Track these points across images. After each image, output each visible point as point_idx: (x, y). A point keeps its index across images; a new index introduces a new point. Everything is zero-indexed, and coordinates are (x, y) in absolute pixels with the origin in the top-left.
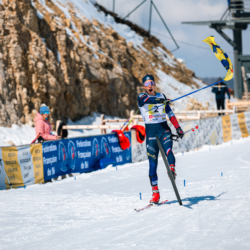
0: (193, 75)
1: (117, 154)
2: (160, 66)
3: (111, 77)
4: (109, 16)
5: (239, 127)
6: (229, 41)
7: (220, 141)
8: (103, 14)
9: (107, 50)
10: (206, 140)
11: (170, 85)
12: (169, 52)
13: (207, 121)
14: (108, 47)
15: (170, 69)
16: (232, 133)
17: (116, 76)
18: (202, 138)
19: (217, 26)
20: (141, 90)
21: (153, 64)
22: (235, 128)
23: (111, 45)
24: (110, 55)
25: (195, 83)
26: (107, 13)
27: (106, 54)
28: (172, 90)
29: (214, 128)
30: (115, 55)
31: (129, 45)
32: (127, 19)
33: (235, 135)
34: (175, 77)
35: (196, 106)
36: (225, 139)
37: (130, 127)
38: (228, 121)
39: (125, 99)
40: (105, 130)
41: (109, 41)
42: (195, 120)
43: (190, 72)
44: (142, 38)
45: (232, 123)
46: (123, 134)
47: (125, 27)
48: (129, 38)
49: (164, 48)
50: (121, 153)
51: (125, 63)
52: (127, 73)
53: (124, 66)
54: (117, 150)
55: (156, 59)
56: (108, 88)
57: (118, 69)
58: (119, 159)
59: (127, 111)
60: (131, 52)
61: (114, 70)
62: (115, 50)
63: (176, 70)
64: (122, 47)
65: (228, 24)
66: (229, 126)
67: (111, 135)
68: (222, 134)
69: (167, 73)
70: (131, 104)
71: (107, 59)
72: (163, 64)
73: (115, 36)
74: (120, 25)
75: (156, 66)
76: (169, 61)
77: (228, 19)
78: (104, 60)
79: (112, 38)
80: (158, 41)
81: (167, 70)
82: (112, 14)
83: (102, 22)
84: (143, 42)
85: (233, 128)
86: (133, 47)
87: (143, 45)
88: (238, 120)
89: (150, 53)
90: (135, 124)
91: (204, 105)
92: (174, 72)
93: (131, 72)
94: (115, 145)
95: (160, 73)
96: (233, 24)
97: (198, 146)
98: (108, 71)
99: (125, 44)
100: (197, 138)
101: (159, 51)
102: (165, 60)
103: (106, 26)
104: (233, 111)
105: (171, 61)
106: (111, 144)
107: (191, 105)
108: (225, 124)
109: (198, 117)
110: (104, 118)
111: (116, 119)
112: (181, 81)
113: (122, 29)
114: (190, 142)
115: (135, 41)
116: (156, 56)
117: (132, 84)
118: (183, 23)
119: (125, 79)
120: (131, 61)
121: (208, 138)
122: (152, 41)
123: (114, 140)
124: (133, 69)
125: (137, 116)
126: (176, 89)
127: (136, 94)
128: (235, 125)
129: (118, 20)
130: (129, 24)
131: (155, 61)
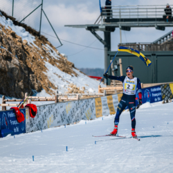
0: (73, 66)
1: (15, 126)
2: (48, 59)
3: (10, 67)
4: (9, 20)
5: (107, 106)
6: (101, 40)
7: (93, 117)
8: (4, 18)
9: (7, 46)
10: (83, 116)
11: (55, 73)
12: (55, 48)
13: (84, 101)
14: (8, 43)
15: (55, 61)
16: (103, 111)
17: (14, 66)
18: (80, 114)
19: (92, 29)
20: (33, 77)
21: (43, 57)
22: (105, 107)
23: (10, 42)
24: (10, 49)
25: (74, 72)
26: (7, 17)
27: (7, 49)
28: (57, 77)
29: (89, 106)
30: (14, 50)
31: (24, 42)
32: (23, 22)
33: (105, 113)
34: (59, 67)
35: (75, 90)
36: (97, 115)
37: (25, 105)
38: (99, 102)
39: (20, 84)
40: (5, 107)
41: (9, 39)
42: (74, 101)
43: (71, 64)
44: (34, 37)
45: (102, 103)
46: (20, 110)
47: (21, 28)
48: (24, 37)
49: (51, 45)
50: (17, 125)
51: (21, 56)
52: (22, 63)
53: (20, 58)
54: (15, 123)
55: (44, 53)
56: (8, 75)
57: (16, 60)
58: (17, 129)
59: (22, 93)
60: (26, 48)
61: (12, 61)
62: (13, 46)
63: (60, 62)
64: (18, 44)
65: (100, 27)
66: (100, 106)
67: (9, 111)
68: (95, 111)
69: (53, 65)
70: (25, 87)
71: (7, 53)
72: (50, 57)
73: (14, 35)
74: (17, 27)
75: (45, 58)
76: (54, 55)
77: (100, 23)
78: (5, 54)
79: (11, 37)
80: (46, 40)
81: (53, 62)
82: (11, 18)
83: (3, 24)
84: (35, 40)
85: (103, 107)
86: (27, 44)
87: (35, 42)
88: (107, 101)
89: (40, 49)
90: (28, 103)
91: (81, 90)
92: (58, 64)
93: (26, 63)
94: (13, 119)
95: (47, 64)
96: (104, 27)
97: (77, 121)
98: (8, 62)
99: (21, 42)
100: (76, 114)
101: (47, 47)
102: (52, 54)
103: (7, 27)
104: (103, 94)
105: (56, 55)
106: (9, 119)
107: (71, 89)
108: (98, 104)
109: (77, 99)
110: (4, 98)
111: (13, 99)
112: (63, 71)
113: (18, 30)
114: (71, 118)
115: (28, 39)
116: (45, 51)
117: (26, 72)
118: (65, 26)
119: (21, 68)
120: (25, 55)
121: (84, 114)
122: (41, 39)
123: (12, 115)
124: (27, 60)
125: (30, 97)
126: (60, 77)
127: (29, 80)
128: (105, 105)
129: (16, 23)
130: (24, 26)
131: (43, 55)
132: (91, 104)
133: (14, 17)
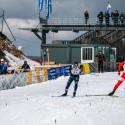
2: (6, 49)
5: (36, 78)
10: (19, 84)
18: (16, 83)
21: (2, 47)
29: (23, 78)
34: (12, 53)
38: (31, 75)
45: (33, 76)
65: (39, 30)
66: (31, 77)
69: (9, 52)
77: (40, 28)
85: (33, 78)
88: (36, 75)
96: (42, 30)
100: (14, 83)
104: (34, 70)
105: (11, 46)
108: (29, 76)
112: (15, 56)
114: (9, 85)
126: (12, 59)
132: (24, 76)
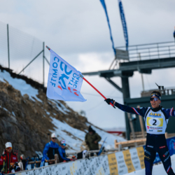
2: (55, 114)
4: (5, 71)
5: (124, 163)
11: (64, 131)
15: (64, 116)
16: (119, 169)
19: (107, 75)
21: (48, 113)
29: (101, 165)
32: (22, 74)
33: (121, 171)
38: (114, 159)
43: (83, 118)
44: (37, 90)
45: (118, 160)
47: (21, 81)
55: (50, 108)
62: (8, 101)
63: (70, 117)
64: (16, 99)
65: (115, 73)
66: (115, 163)
68: (109, 171)
69: (62, 121)
72: (58, 112)
73: (10, 89)
74: (16, 80)
75: (52, 114)
76: (62, 110)
77: (116, 68)
79: (6, 91)
81: (62, 118)
84: (38, 94)
85: (119, 165)
86: (28, 98)
87: (38, 96)
88: (124, 157)
92: (67, 119)
93: (26, 121)
95: (55, 122)
96: (120, 72)
101: (54, 101)
102: (60, 109)
104: (119, 149)
105: (65, 109)
107: (85, 147)
108: (111, 162)
112: (75, 127)
116: (51, 106)
128: (121, 162)
130: (24, 78)
131: (49, 110)
132: (103, 162)
133: (11, 68)
